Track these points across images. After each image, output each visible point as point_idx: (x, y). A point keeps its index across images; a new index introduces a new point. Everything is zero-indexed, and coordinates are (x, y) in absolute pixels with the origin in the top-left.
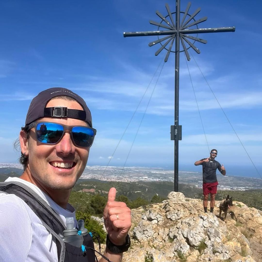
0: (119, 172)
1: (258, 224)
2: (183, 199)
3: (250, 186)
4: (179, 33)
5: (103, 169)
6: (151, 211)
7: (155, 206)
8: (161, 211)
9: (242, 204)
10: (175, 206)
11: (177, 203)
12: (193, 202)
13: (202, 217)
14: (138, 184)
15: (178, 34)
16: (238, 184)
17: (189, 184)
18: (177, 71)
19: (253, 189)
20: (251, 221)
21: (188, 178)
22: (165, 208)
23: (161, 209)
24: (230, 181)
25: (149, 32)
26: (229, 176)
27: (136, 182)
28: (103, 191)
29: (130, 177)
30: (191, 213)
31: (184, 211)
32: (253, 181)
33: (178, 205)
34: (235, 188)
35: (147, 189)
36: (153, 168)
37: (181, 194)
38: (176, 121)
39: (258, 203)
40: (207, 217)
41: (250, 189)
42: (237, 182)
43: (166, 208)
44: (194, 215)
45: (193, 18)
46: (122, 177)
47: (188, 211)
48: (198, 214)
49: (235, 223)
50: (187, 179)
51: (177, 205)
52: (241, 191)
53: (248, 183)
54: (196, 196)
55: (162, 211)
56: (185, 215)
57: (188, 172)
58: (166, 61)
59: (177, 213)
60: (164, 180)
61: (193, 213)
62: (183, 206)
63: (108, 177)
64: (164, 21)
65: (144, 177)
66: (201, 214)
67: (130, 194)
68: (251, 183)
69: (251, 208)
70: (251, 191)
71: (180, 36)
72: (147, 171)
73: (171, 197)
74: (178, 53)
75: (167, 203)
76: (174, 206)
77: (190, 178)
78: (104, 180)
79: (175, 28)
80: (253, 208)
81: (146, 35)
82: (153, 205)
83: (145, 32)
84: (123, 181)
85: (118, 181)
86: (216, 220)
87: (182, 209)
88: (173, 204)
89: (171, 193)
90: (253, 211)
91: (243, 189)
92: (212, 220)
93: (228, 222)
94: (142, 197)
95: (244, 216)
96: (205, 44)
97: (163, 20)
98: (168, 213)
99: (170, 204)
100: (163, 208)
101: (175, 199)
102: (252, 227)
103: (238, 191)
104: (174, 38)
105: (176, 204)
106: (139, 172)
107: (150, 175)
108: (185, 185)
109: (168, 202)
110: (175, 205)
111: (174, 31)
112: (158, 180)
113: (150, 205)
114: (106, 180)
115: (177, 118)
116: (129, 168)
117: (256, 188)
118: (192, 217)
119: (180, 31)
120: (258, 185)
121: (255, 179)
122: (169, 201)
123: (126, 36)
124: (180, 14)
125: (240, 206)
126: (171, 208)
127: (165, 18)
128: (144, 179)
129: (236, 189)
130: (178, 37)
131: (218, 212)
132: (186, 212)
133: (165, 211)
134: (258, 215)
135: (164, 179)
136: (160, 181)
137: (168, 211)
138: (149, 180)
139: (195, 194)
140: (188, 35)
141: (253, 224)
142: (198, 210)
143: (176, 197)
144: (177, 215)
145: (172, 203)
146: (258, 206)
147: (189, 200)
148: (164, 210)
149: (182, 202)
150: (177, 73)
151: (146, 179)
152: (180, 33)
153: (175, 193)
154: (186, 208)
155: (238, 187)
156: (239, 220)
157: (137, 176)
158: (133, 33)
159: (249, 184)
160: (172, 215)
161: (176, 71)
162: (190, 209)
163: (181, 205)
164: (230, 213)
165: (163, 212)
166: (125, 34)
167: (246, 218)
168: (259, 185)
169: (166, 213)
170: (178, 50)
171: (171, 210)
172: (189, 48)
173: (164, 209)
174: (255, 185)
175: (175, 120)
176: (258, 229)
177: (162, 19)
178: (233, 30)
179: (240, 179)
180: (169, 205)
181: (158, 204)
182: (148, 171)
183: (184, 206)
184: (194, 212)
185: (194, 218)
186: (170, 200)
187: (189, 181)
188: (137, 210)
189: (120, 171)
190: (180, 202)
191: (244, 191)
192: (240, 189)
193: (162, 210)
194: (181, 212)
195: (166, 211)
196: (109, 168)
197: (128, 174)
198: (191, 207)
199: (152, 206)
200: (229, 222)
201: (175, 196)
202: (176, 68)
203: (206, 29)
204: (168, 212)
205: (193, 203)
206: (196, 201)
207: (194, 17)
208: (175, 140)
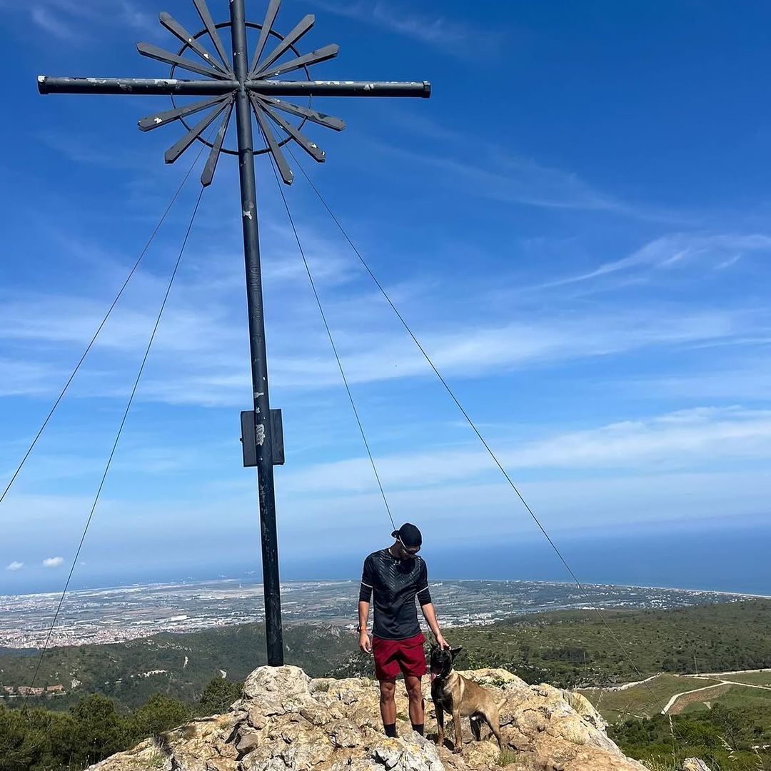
0: (83, 608)
1: (568, 744)
2: (303, 692)
3: (505, 608)
4: (246, 91)
5: (21, 606)
6: (179, 762)
7: (201, 727)
8: (219, 752)
9: (505, 675)
10: (274, 724)
11: (283, 711)
12: (343, 691)
13: (381, 755)
14: (154, 646)
15: (244, 93)
16: (473, 606)
17: (326, 622)
18: (251, 218)
19: (514, 615)
20: (543, 735)
21: (321, 603)
22: (235, 737)
23: (219, 747)
24: (448, 597)
25: (137, 81)
26: (445, 583)
27: (146, 640)
28: (22, 690)
29: (124, 624)
30: (338, 746)
31: (311, 742)
32: (514, 589)
33: (288, 717)
34: (466, 619)
35: (186, 658)
36: (203, 584)
37: (295, 670)
38: (258, 394)
39: (535, 656)
40: (399, 754)
41: (507, 617)
42: (470, 599)
43: (239, 738)
44: (348, 750)
45: (290, 46)
46: (94, 626)
47: (325, 739)
48: (362, 744)
49: (497, 755)
50: (318, 606)
51: (280, 720)
52: (483, 625)
53: (501, 599)
54: (351, 660)
55: (223, 753)
56: (314, 758)
57: (320, 585)
58: (209, 184)
59: (284, 754)
60: (243, 620)
61: (343, 745)
62: (305, 721)
63: (42, 633)
64: (191, 47)
65: (173, 619)
66: (376, 742)
67: (127, 683)
68: (509, 596)
69: (536, 687)
70: (512, 621)
71: (250, 100)
72: (182, 595)
73: (258, 690)
74: (247, 156)
75: (243, 715)
76: (269, 724)
77: (330, 603)
78: (26, 646)
79: (231, 74)
80: (542, 684)
81: (127, 89)
82: (193, 724)
83: (123, 82)
84: (98, 642)
85: (80, 642)
86: (431, 759)
87: (302, 735)
88: (268, 718)
89: (254, 674)
90: (546, 696)
91: (488, 618)
92: (419, 761)
93: (473, 753)
94: (171, 691)
95: (521, 720)
96: (339, 130)
97: (188, 44)
98: (245, 758)
99: (255, 719)
100: (227, 742)
101: (272, 695)
102: (552, 757)
103: (476, 628)
104: (232, 105)
105: (276, 714)
106: (157, 603)
107: (194, 608)
108: (315, 628)
109: (246, 714)
110: (277, 721)
111: (229, 82)
112: (222, 622)
113: (184, 729)
114: (33, 644)
115: (261, 384)
116: (117, 591)
117: (524, 612)
118: (341, 763)
119: (250, 83)
120: (527, 601)
121: (519, 585)
122: (250, 706)
123: (46, 88)
124: (245, 30)
125: (499, 683)
126: (258, 733)
127: (195, 37)
128: (175, 624)
129: (468, 620)
130: (244, 102)
131: (433, 718)
132: (320, 744)
133: (237, 753)
134: (563, 709)
135: (242, 618)
136: (232, 625)
137: (249, 750)
138: (192, 626)
139: (348, 653)
140: (277, 100)
141: (553, 748)
142: (362, 727)
143: (275, 687)
144: (285, 763)
145: (262, 713)
146: (535, 668)
147: (328, 686)
148: (232, 749)
149: (300, 702)
150: (251, 225)
151: (181, 622)
152: (248, 89)
153: (273, 670)
154: (319, 728)
155: (475, 613)
156: (506, 737)
157: (150, 616)
158: (77, 80)
159: (503, 600)
160: (265, 765)
161: (245, 218)
162: (331, 728)
163: (296, 716)
164: (473, 716)
165: (229, 756)
166: (44, 82)
167: (526, 725)
168: (530, 602)
169: (239, 759)
170: (246, 146)
171: (260, 741)
172: (286, 142)
173: (233, 742)
174: (519, 603)
175: (255, 390)
176: (573, 763)
177: (184, 41)
178: (423, 93)
179: (475, 588)
180: (250, 726)
181: (214, 717)
182: (187, 596)
183: (308, 719)
184: (349, 738)
185: (349, 763)
186: (253, 704)
187: (325, 614)
188: (132, 757)
189: (85, 605)
190: (291, 703)
191: (492, 626)
192: (479, 619)
193: (225, 749)
194: (298, 745)
195: (239, 751)
196: (45, 600)
197: (117, 613)
198: (334, 717)
199: (193, 729)
200: (476, 752)
201: (272, 685)
202: (244, 208)
203: (337, 83)
204: (248, 755)
205: (342, 695)
206: (352, 688)
207: (293, 43)
208: (258, 464)
